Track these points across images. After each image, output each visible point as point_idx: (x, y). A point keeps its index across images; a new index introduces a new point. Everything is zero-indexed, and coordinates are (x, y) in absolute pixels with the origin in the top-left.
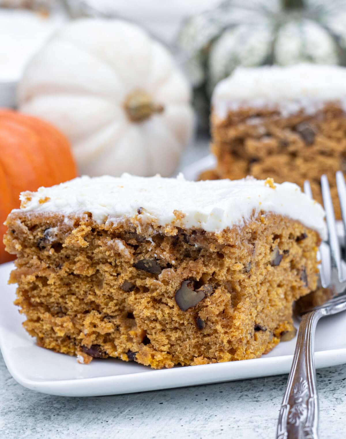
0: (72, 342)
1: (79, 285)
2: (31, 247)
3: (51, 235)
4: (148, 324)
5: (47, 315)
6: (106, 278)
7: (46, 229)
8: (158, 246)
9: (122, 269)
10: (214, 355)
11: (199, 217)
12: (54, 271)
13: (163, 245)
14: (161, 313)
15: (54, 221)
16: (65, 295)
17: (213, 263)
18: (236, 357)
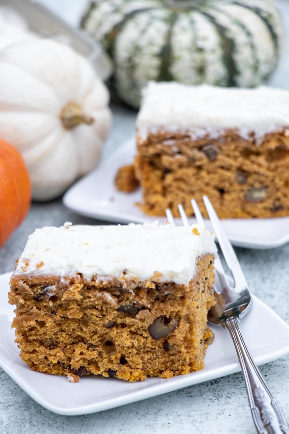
0: (61, 366)
1: (69, 325)
2: (31, 300)
3: (51, 292)
4: (127, 350)
5: (42, 348)
6: (92, 319)
7: (45, 287)
8: (137, 295)
9: (106, 312)
10: (178, 368)
11: (173, 274)
12: (50, 316)
13: (141, 295)
14: (137, 341)
15: (52, 281)
16: (57, 332)
17: (177, 303)
18: (194, 368)
